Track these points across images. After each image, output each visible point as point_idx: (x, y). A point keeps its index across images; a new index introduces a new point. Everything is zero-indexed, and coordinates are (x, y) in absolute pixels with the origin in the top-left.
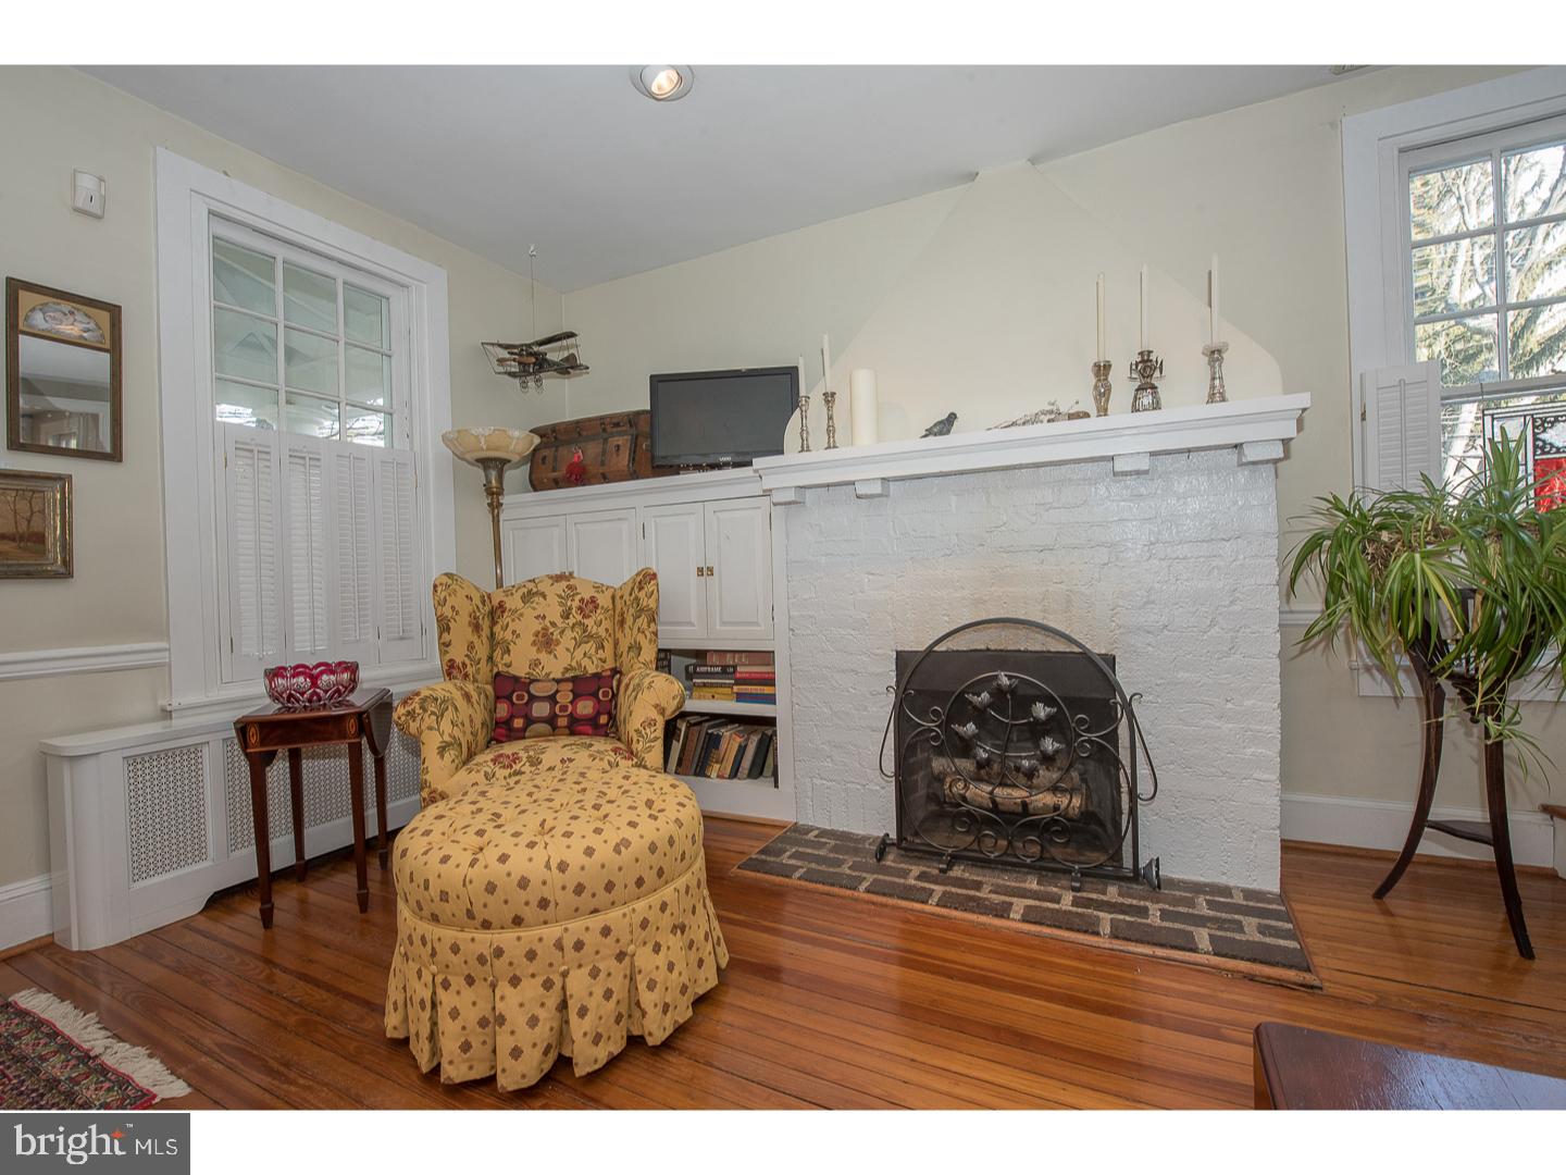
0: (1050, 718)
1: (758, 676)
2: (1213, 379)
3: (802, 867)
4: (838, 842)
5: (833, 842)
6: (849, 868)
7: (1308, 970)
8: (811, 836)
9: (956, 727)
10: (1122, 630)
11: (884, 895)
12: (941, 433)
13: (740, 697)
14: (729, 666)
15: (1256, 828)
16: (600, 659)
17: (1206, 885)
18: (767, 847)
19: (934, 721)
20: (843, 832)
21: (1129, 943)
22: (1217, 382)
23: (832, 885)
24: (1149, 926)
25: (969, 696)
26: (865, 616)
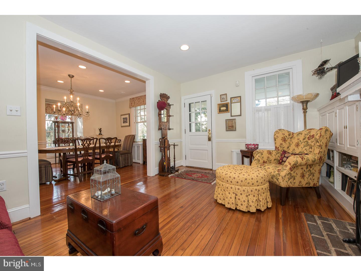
16: (310, 151)
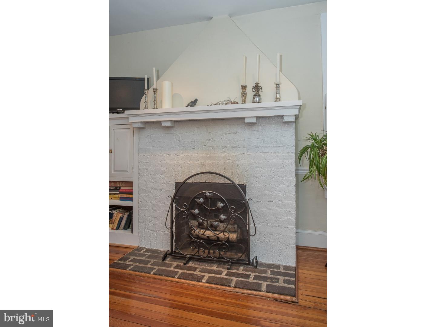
0: (223, 207)
1: (129, 191)
2: (277, 93)
3: (133, 265)
4: (151, 254)
5: (149, 254)
6: (151, 265)
7: (295, 296)
8: (142, 252)
9: (192, 211)
10: (248, 176)
11: (159, 275)
12: (192, 106)
13: (121, 199)
14: (118, 187)
15: (288, 244)
17: (273, 265)
18: (123, 257)
19: (185, 209)
20: (155, 250)
21: (240, 289)
22: (278, 95)
23: (141, 272)
24: (249, 282)
25: (197, 200)
26: (165, 169)
